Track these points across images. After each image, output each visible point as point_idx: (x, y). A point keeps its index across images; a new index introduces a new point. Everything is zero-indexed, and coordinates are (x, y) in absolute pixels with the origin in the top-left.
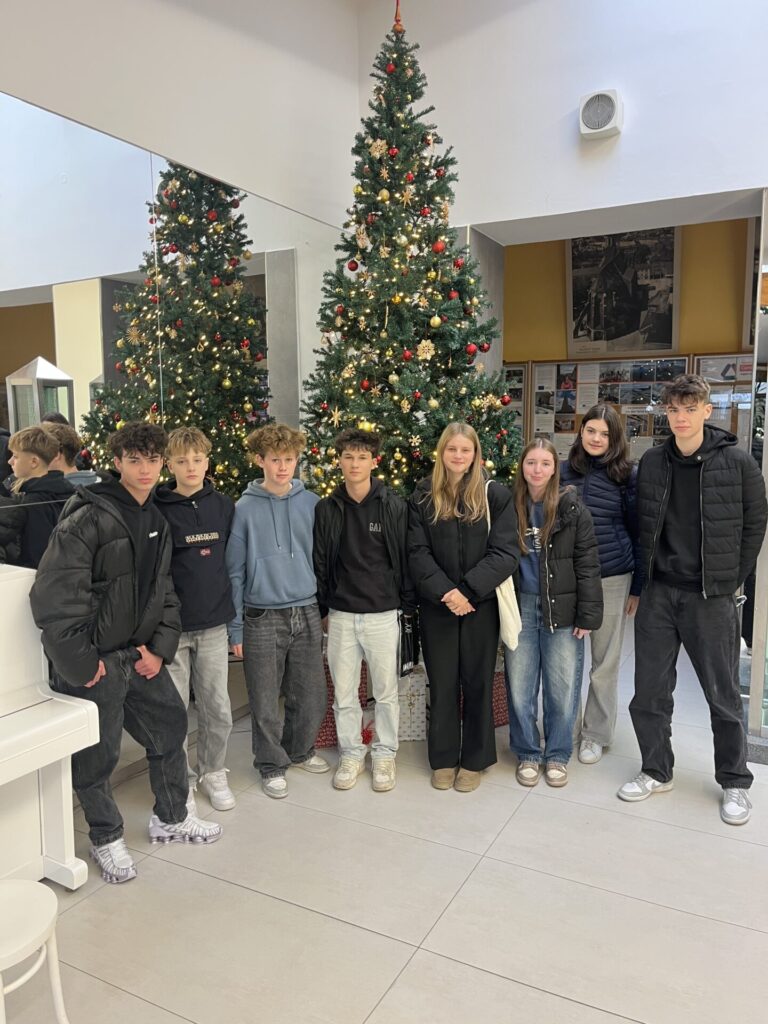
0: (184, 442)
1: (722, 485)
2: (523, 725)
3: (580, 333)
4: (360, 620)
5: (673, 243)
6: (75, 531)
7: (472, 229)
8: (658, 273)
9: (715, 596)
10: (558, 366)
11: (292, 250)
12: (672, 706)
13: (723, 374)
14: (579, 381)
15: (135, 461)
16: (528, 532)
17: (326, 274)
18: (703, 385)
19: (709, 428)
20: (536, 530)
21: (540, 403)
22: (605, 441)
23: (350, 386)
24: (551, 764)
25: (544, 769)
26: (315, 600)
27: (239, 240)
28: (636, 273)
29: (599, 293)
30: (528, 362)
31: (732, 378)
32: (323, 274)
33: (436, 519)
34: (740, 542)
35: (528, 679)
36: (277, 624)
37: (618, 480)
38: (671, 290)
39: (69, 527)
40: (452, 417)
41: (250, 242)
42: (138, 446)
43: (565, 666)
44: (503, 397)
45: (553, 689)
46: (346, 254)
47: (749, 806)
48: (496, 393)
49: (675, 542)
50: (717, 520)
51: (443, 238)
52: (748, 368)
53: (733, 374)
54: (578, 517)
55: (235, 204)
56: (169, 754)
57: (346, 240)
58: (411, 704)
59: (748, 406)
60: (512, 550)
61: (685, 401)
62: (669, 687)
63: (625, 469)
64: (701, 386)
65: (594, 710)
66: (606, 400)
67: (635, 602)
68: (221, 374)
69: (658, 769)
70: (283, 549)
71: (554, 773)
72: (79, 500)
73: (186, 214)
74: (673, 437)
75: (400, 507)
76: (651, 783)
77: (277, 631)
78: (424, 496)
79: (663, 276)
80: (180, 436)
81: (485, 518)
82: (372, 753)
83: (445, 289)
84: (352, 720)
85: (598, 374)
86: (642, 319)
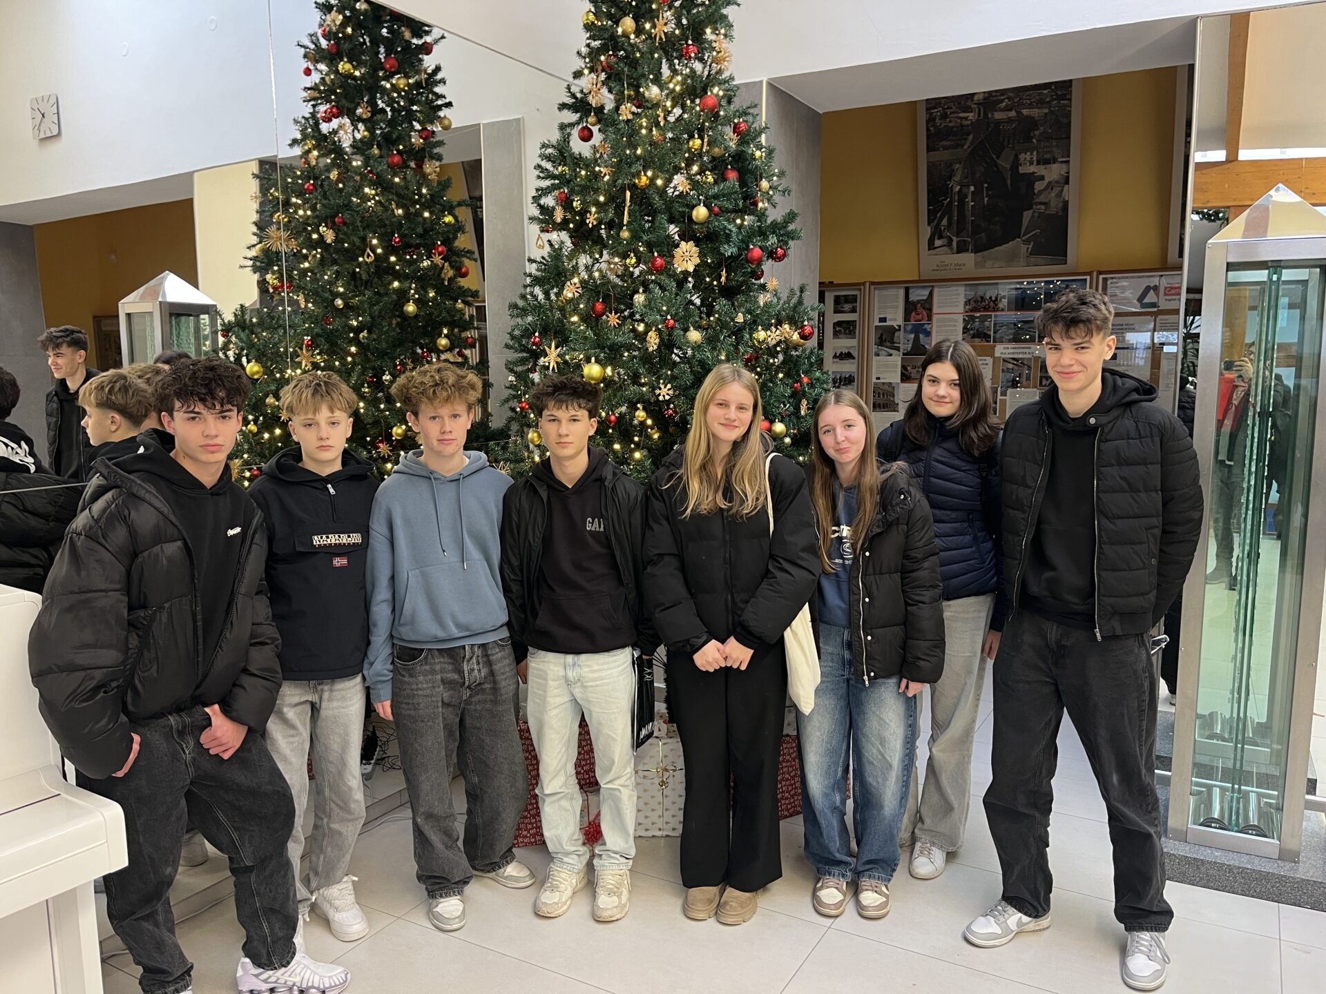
0: (313, 395)
1: (1129, 463)
2: (823, 822)
3: (938, 243)
4: (574, 665)
5: (1070, 111)
6: (94, 534)
7: (770, 84)
8: (1048, 156)
9: (1116, 637)
10: (907, 290)
11: (519, 119)
12: (1052, 801)
13: (1140, 299)
14: (935, 310)
15: (194, 417)
16: (835, 532)
17: (544, 146)
18: (1103, 307)
19: (1109, 374)
20: (845, 531)
21: (881, 342)
22: (956, 394)
23: (576, 311)
24: (865, 882)
25: (855, 888)
26: (505, 633)
27: (432, 101)
28: (1016, 156)
29: (964, 186)
30: (864, 284)
31: (1153, 305)
32: (540, 146)
33: (689, 511)
34: (1156, 552)
35: (831, 752)
36: (442, 671)
37: (976, 453)
38: (1067, 181)
39: (84, 526)
40: (723, 358)
41: (449, 105)
42: (198, 394)
43: (887, 734)
44: (803, 327)
45: (868, 770)
46: (573, 117)
47: (1166, 959)
48: (795, 322)
49: (1055, 553)
50: (1120, 518)
51: (716, 90)
52: (1175, 290)
53: (1154, 300)
54: (910, 511)
55: (427, 49)
56: (262, 862)
57: (574, 96)
58: (663, 783)
59: (1173, 349)
60: (808, 560)
61: (1073, 334)
62: (1044, 772)
63: (987, 436)
64: (1099, 310)
65: (934, 797)
66: (974, 336)
67: (996, 639)
68: (403, 296)
69: (1027, 896)
70: (451, 556)
71: (869, 898)
72: (102, 481)
73: (350, 61)
74: (1054, 390)
75: (633, 495)
76: (1015, 918)
77: (443, 681)
78: (673, 475)
79: (1055, 161)
80: (307, 386)
81: (764, 509)
82: (596, 861)
83: (718, 166)
84: (567, 810)
85: (962, 300)
86: (1025, 222)
